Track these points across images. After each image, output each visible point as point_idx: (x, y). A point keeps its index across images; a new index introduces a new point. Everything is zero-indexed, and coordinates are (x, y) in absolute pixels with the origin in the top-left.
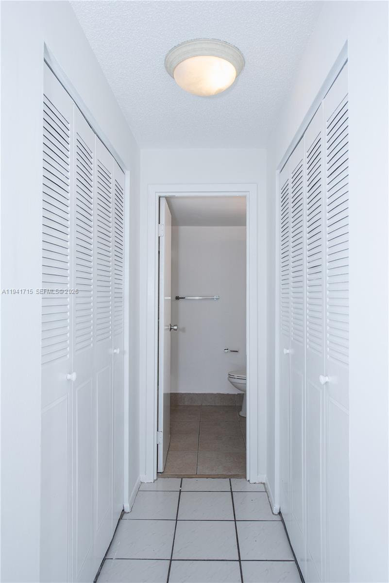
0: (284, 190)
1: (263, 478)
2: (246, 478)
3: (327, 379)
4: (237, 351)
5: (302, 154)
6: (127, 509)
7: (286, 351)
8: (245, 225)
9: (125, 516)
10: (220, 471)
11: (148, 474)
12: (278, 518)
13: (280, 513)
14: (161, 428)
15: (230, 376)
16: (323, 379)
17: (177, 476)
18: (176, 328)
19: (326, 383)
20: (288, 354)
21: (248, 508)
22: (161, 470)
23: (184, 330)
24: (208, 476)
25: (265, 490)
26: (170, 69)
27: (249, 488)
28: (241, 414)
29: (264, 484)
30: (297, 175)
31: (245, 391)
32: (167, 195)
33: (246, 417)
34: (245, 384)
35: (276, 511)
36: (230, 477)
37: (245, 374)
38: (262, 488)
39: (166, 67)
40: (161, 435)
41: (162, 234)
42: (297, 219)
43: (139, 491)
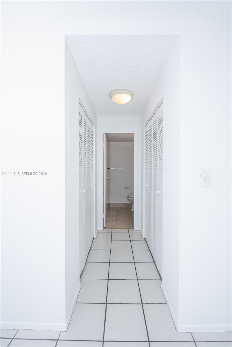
0: (146, 133)
1: (139, 229)
2: (133, 229)
3: (158, 192)
4: (130, 188)
5: (152, 123)
6: (95, 237)
7: (147, 185)
8: (133, 142)
9: (94, 239)
10: (125, 227)
11: (101, 228)
12: (144, 240)
13: (145, 238)
14: (105, 213)
15: (127, 197)
16: (157, 192)
17: (110, 229)
18: (109, 179)
19: (158, 193)
20: (147, 186)
21: (134, 237)
22: (105, 227)
23: (111, 180)
24: (121, 229)
25: (140, 232)
26: (110, 96)
27: (134, 232)
28: (131, 210)
29: (140, 231)
30: (150, 129)
31: (133, 202)
32: (107, 133)
33: (133, 212)
34: (133, 199)
35: (143, 238)
36: (128, 229)
37: (133, 196)
38: (139, 232)
39: (109, 96)
40: (105, 215)
41: (105, 146)
42: (150, 143)
43: (98, 232)
